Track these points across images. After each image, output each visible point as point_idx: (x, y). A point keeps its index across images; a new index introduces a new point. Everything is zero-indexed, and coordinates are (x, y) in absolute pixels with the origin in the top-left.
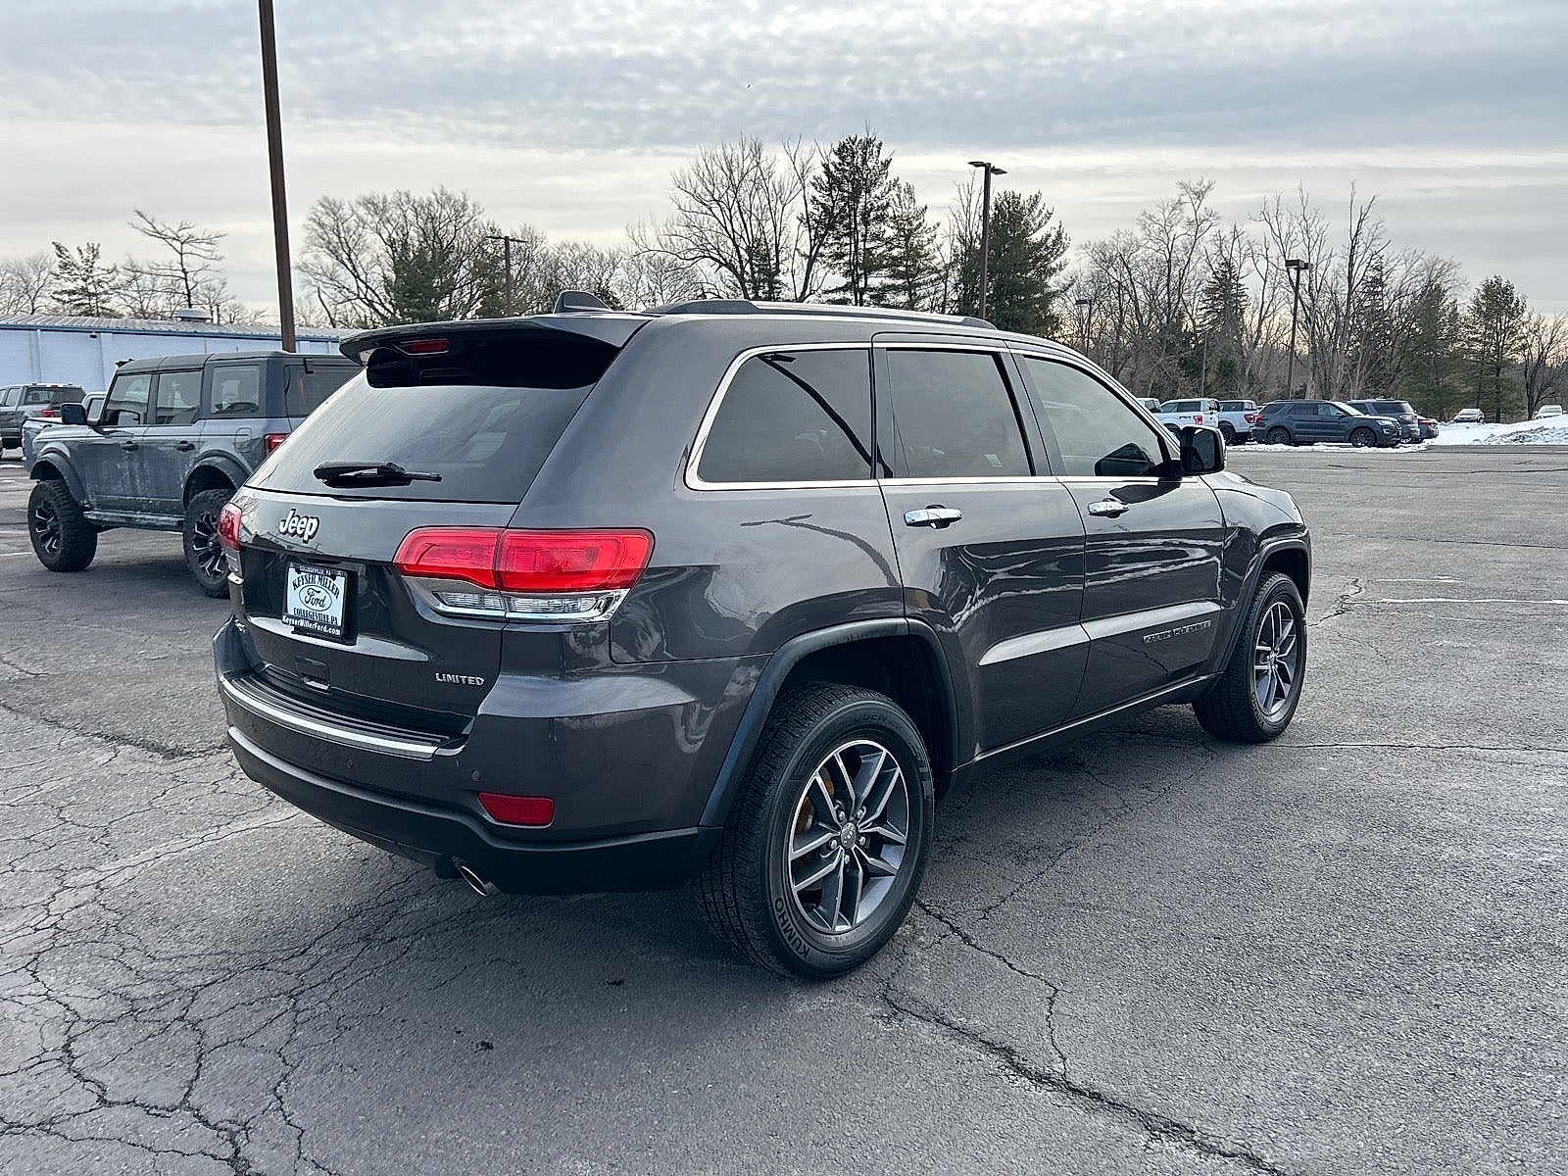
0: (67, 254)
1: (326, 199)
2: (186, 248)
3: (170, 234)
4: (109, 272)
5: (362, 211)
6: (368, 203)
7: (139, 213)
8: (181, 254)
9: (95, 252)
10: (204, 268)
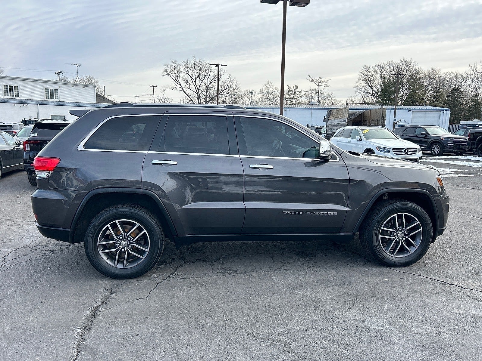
0: (290, 88)
1: (365, 66)
2: (320, 84)
3: (316, 81)
4: (300, 92)
5: (376, 68)
6: (379, 66)
7: (309, 75)
8: (318, 86)
9: (297, 87)
10: (324, 90)
